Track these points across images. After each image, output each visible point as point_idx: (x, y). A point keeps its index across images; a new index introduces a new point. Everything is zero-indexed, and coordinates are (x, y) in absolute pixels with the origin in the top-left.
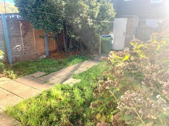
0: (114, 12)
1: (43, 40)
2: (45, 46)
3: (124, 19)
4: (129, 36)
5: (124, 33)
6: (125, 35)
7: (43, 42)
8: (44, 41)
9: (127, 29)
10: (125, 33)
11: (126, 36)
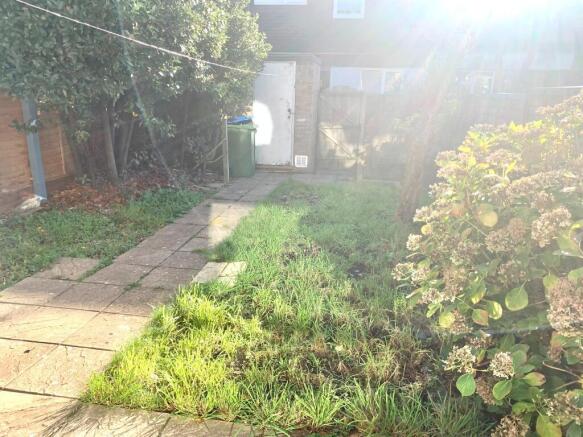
0: (266, 41)
1: (20, 142)
2: (29, 165)
3: (286, 64)
4: (303, 120)
5: (289, 111)
6: (292, 116)
7: (21, 149)
8: (26, 146)
9: (297, 99)
10: (293, 111)
11: (296, 118)
